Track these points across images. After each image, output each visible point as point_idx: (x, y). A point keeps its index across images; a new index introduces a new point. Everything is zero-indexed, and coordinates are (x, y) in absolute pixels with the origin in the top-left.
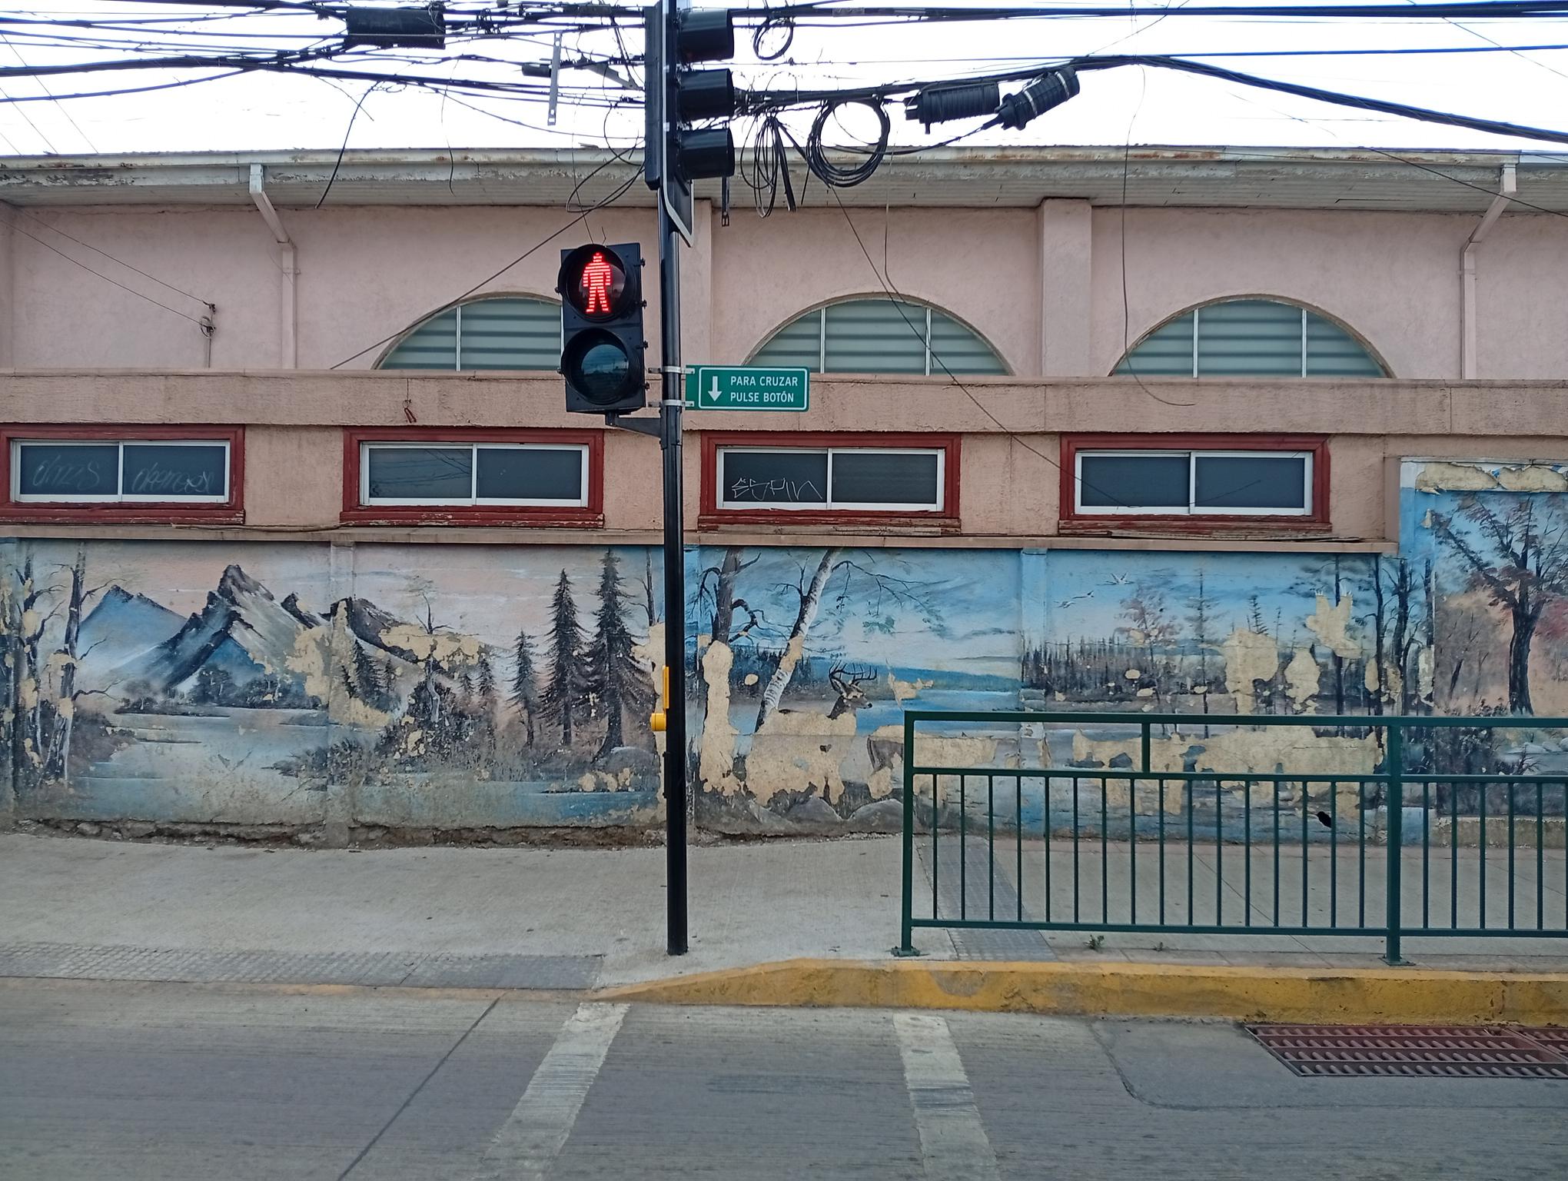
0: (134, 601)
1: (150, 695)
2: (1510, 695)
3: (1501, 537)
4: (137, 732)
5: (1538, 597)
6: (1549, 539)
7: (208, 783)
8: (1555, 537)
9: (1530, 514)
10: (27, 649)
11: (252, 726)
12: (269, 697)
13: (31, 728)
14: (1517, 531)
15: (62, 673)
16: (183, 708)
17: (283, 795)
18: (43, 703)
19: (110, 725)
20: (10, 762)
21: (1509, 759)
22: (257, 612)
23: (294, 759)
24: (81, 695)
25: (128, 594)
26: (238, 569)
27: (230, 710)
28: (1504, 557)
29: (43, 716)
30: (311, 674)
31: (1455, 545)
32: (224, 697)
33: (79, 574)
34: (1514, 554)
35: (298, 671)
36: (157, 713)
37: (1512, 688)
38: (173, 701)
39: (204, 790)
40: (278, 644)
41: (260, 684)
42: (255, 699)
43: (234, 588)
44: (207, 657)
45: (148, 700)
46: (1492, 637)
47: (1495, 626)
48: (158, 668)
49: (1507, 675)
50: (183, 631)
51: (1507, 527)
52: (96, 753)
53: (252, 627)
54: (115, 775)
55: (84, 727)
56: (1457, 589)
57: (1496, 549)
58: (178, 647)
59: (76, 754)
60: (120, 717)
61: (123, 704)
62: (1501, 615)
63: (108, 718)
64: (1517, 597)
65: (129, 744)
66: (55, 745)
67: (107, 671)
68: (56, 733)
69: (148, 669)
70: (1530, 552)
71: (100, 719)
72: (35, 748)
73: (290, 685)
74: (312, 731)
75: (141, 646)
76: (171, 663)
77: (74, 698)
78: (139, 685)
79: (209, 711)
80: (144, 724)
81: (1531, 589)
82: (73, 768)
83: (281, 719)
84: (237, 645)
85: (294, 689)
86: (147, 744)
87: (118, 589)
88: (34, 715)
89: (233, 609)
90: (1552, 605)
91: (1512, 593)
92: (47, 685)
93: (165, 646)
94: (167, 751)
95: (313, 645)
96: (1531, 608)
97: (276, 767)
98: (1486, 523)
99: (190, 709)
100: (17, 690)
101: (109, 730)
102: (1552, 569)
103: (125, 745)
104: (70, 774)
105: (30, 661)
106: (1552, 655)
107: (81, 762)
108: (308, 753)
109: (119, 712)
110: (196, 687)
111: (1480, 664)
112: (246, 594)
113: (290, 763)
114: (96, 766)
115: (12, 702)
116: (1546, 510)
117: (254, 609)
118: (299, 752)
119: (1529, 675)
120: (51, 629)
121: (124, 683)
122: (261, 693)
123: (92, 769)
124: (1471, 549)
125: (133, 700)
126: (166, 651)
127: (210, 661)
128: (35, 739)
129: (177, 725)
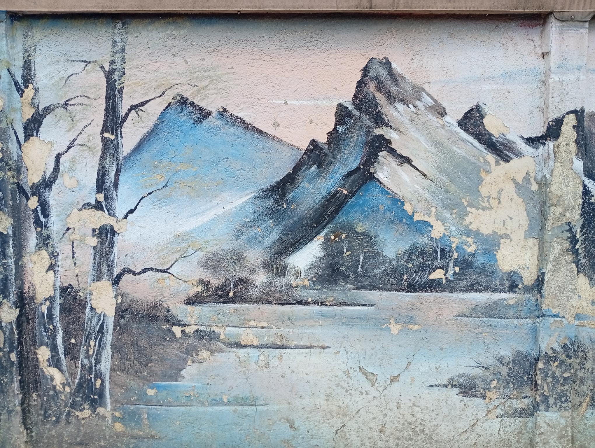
0: (212, 122)
1: (244, 274)
4: (223, 332)
7: (343, 412)
10: (33, 203)
11: (411, 320)
12: (438, 274)
13: (46, 330)
15: (94, 241)
16: (301, 294)
17: (462, 425)
18: (63, 290)
19: (179, 323)
20: (16, 386)
22: (417, 135)
23: (479, 372)
24: (127, 277)
25: (201, 110)
26: (387, 64)
27: (375, 295)
29: (64, 310)
30: (507, 236)
32: (365, 274)
33: (116, 76)
35: (485, 231)
36: (258, 301)
38: (282, 282)
39: (337, 423)
40: (453, 188)
41: (423, 253)
42: (416, 277)
43: (380, 98)
44: (337, 211)
45: (241, 281)
48: (256, 230)
50: (296, 169)
52: (156, 368)
53: (408, 161)
54: (189, 401)
55: (135, 327)
58: (288, 196)
59: (124, 370)
60: (196, 309)
61: (199, 289)
63: (174, 311)
65: (212, 352)
66: (88, 357)
67: (170, 237)
68: (88, 337)
69: (239, 233)
71: (162, 314)
72: (55, 362)
73: (473, 255)
74: (507, 327)
75: (226, 195)
76: (278, 222)
77: (117, 281)
78: (224, 258)
79: (341, 297)
80: (236, 320)
82: (119, 392)
83: (458, 309)
84: (385, 191)
85: (480, 260)
86: (241, 352)
87: (183, 101)
88: (50, 310)
89: (378, 131)
92: (70, 261)
93: (266, 193)
94: (274, 362)
95: (510, 189)
97: (451, 384)
99: (311, 294)
100: (20, 269)
101: (177, 330)
103: (204, 354)
104: (115, 401)
105: (38, 223)
107: (132, 383)
108: (500, 361)
109: (192, 301)
110: (321, 259)
112: (400, 106)
113: (474, 378)
114: (158, 387)
115: (13, 290)
117: (413, 132)
118: (488, 360)
120: (72, 169)
121: (200, 254)
122: (425, 268)
123: (151, 392)
125: (215, 282)
126: (269, 203)
127: (341, 218)
128: (54, 348)
129: (290, 319)
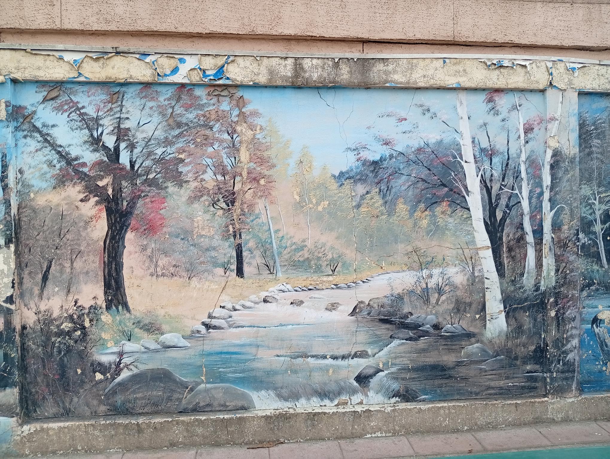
2: (105, 293)
3: (90, 130)
5: (133, 192)
6: (143, 132)
8: (149, 130)
9: (122, 106)
14: (108, 124)
21: (106, 359)
28: (95, 150)
31: (40, 139)
34: (105, 148)
37: (107, 286)
46: (83, 234)
47: (87, 223)
49: (101, 273)
51: (97, 120)
56: (44, 185)
57: (85, 142)
62: (93, 212)
64: (110, 192)
70: (123, 145)
81: (124, 184)
90: (148, 200)
91: (105, 188)
96: (125, 203)
98: (74, 116)
102: (147, 163)
106: (149, 251)
111: (72, 263)
116: (138, 102)
119: (126, 272)
124: (59, 142)
